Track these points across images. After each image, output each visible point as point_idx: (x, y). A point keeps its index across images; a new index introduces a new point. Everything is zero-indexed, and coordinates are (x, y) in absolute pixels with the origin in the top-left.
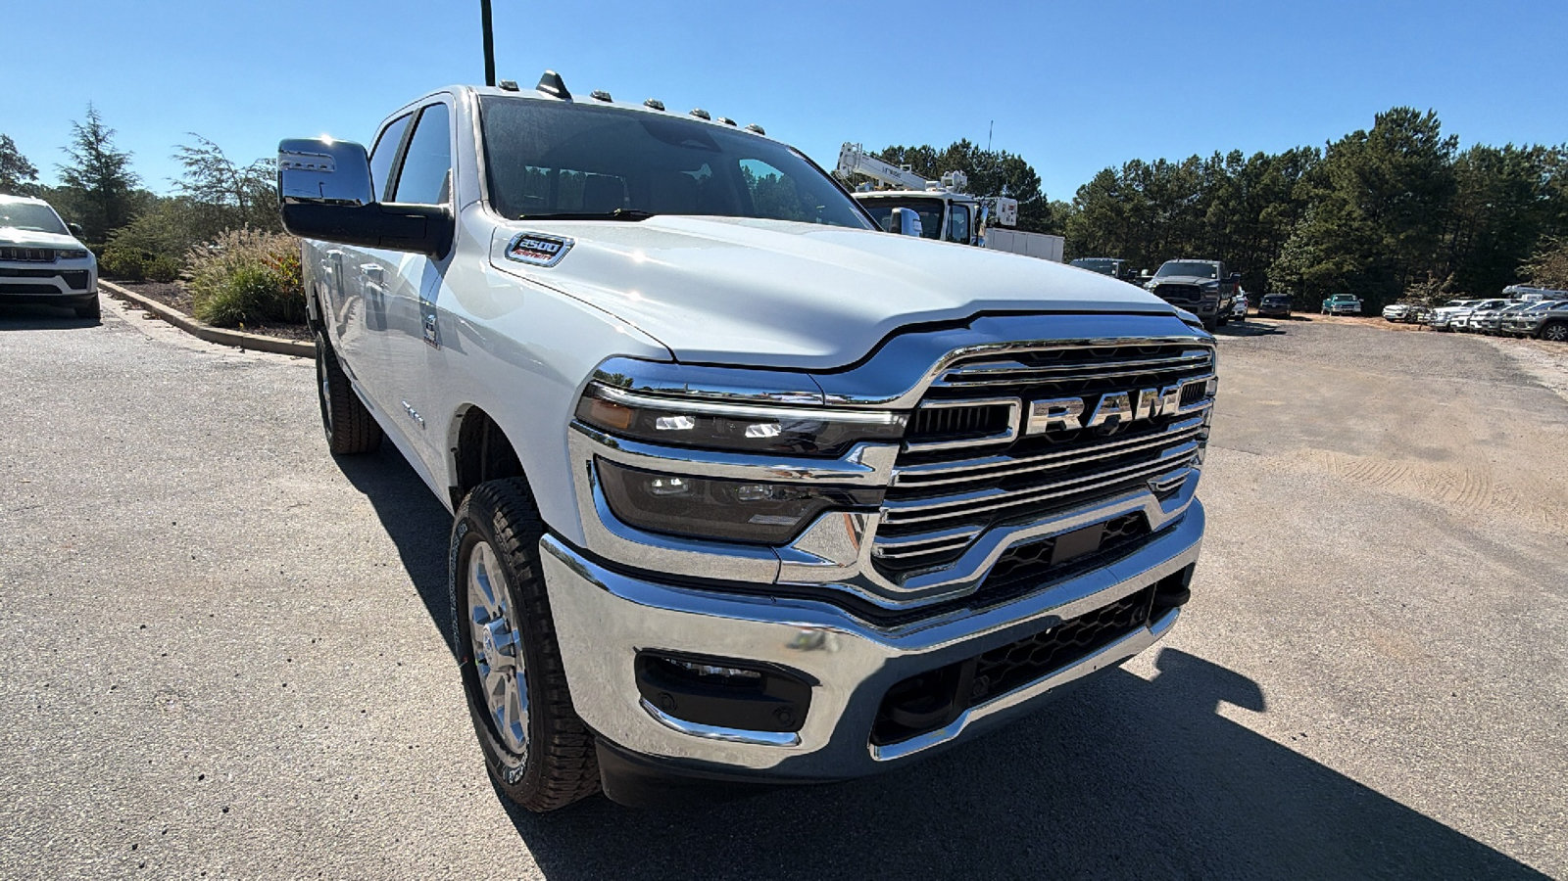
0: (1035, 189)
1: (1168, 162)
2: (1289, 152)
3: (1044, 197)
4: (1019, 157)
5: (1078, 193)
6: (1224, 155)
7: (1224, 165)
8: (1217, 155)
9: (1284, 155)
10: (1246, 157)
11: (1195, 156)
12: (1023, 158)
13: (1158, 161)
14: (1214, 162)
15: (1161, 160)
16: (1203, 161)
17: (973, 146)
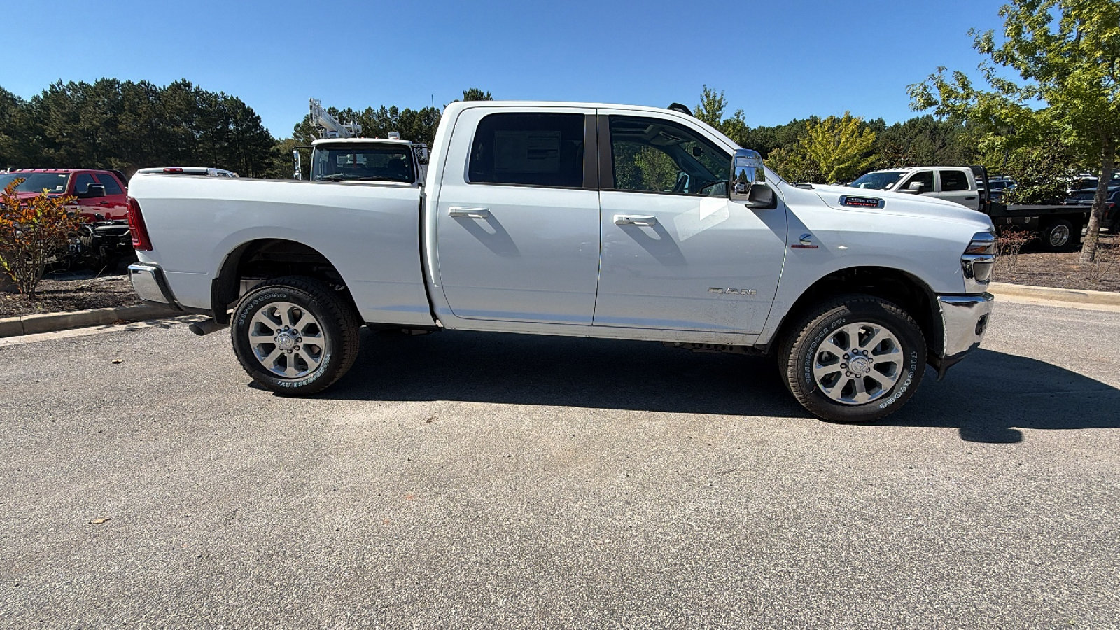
0: (258, 125)
1: (354, 111)
2: (424, 109)
3: (267, 131)
4: (237, 98)
5: (295, 129)
6: (388, 108)
7: (389, 115)
8: (383, 108)
9: (421, 111)
10: (401, 110)
11: (370, 108)
12: (239, 98)
13: (346, 109)
14: (382, 113)
15: (349, 109)
16: (376, 112)
17: (194, 86)
